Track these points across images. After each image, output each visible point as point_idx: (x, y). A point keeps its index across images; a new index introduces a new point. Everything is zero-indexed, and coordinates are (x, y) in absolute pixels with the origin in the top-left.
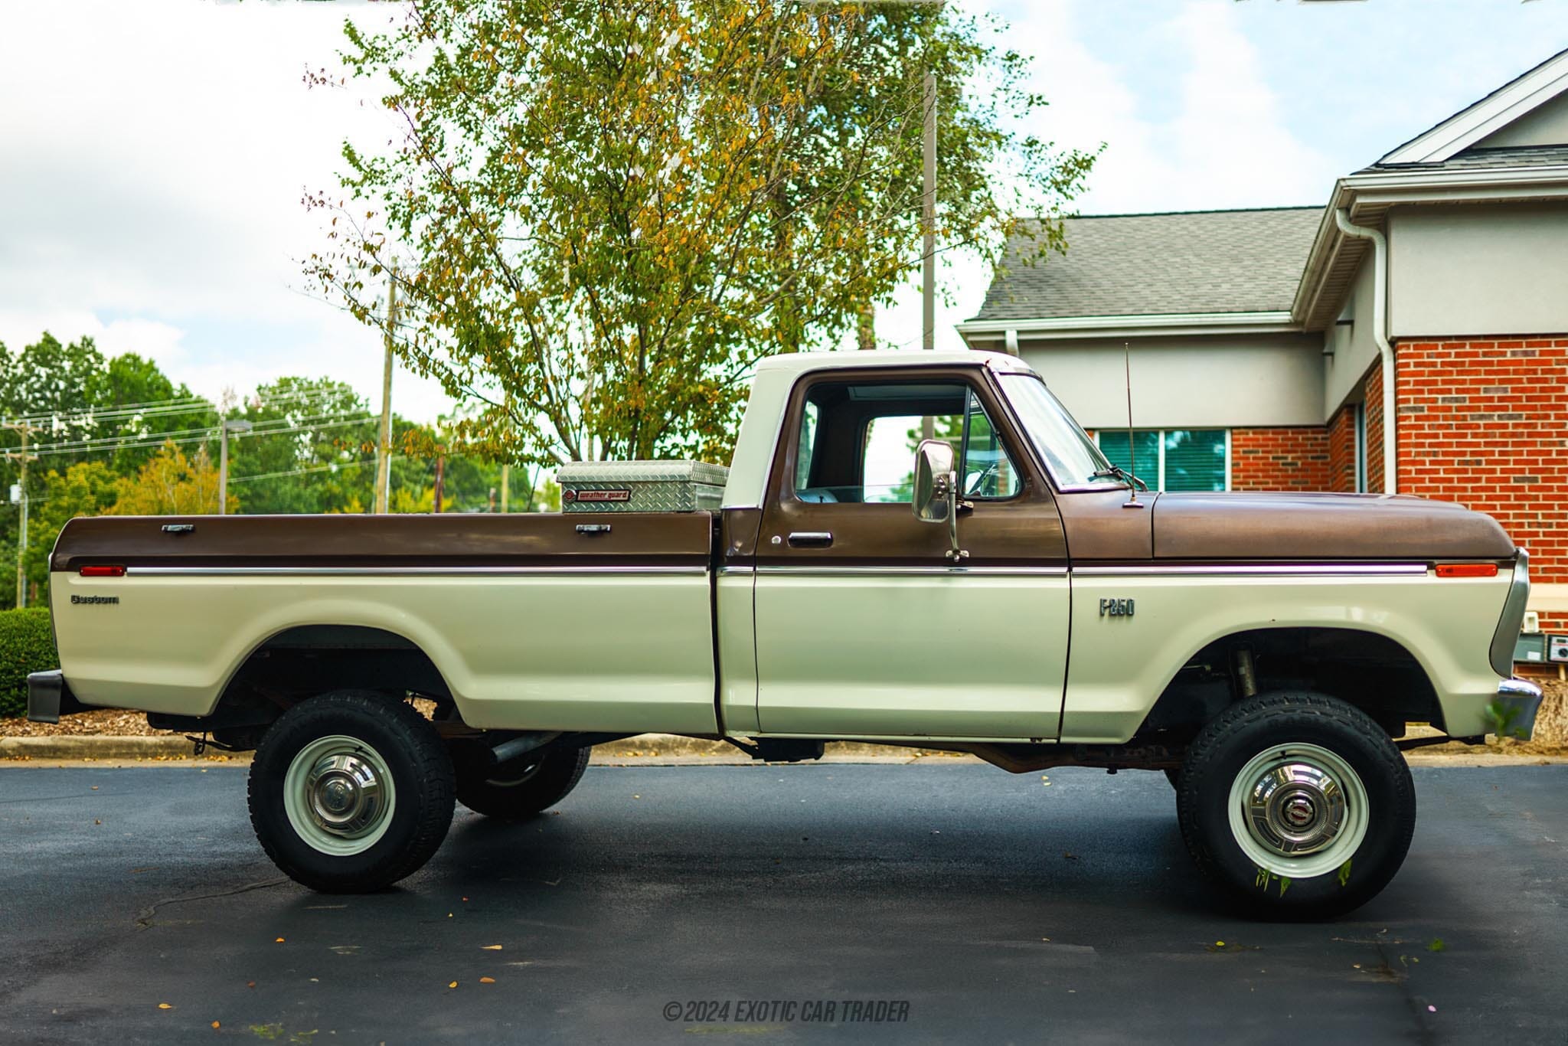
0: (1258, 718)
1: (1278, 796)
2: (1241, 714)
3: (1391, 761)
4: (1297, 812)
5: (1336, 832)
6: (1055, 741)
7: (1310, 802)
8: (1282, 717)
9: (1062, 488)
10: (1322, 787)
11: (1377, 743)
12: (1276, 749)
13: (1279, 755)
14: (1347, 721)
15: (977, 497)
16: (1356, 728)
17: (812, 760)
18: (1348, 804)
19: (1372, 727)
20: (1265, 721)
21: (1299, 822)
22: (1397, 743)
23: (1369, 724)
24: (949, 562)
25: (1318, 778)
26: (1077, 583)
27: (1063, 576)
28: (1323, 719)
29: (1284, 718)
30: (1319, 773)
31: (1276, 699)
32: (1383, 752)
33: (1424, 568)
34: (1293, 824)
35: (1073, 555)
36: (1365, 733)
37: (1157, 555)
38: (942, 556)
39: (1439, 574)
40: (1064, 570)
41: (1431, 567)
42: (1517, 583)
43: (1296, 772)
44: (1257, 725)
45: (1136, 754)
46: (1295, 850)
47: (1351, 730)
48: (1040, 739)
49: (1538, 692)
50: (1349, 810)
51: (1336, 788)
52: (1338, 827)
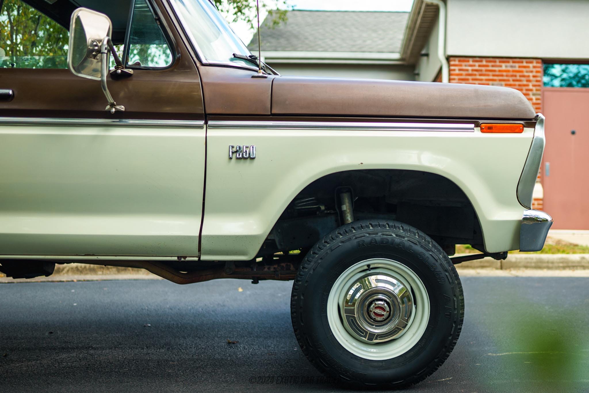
0: (350, 239)
1: (364, 298)
2: (337, 237)
3: (446, 271)
4: (378, 311)
5: (406, 325)
6: (196, 259)
7: (388, 303)
8: (367, 238)
9: (204, 61)
10: (397, 291)
11: (436, 258)
12: (363, 264)
13: (366, 268)
14: (415, 242)
15: (137, 67)
16: (422, 246)
17: (43, 278)
18: (415, 303)
19: (434, 246)
20: (355, 242)
21: (379, 319)
22: (451, 259)
23: (431, 244)
24: (107, 115)
25: (393, 285)
26: (211, 133)
27: (200, 127)
28: (398, 240)
29: (369, 239)
30: (395, 281)
31: (363, 225)
32: (441, 265)
33: (472, 126)
34: (375, 320)
35: (208, 111)
36: (428, 250)
37: (274, 112)
38: (103, 110)
39: (482, 131)
40: (202, 122)
41: (477, 125)
42: (537, 137)
43: (377, 281)
44: (348, 245)
45: (272, 269)
46: (376, 339)
47: (418, 248)
48: (185, 257)
49: (549, 219)
50: (416, 308)
51: (407, 291)
52: (407, 321)
